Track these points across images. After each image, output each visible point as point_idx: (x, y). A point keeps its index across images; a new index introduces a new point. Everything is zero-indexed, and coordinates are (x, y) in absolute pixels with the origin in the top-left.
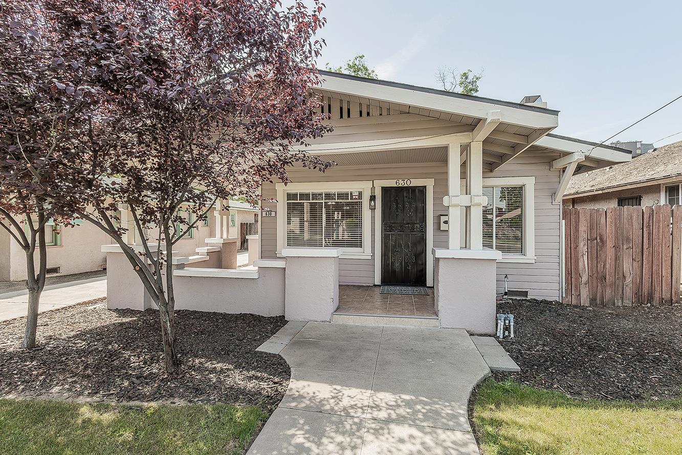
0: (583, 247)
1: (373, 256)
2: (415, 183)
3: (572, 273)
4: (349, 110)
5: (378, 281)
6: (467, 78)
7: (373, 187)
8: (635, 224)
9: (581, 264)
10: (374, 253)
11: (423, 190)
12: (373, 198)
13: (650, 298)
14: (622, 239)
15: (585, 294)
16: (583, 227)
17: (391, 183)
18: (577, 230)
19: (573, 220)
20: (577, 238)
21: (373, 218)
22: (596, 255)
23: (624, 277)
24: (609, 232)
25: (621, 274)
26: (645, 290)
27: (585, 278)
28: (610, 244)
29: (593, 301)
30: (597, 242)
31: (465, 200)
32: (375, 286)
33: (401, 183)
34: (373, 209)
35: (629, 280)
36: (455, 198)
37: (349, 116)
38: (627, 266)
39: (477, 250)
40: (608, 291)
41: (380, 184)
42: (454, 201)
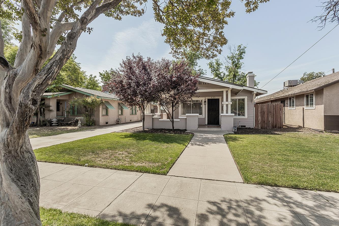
0: (259, 114)
1: (205, 117)
2: (216, 98)
3: (257, 121)
4: (201, 83)
5: (206, 123)
6: (240, 47)
7: (205, 99)
8: (272, 108)
9: (259, 118)
10: (205, 116)
11: (219, 99)
12: (205, 102)
13: (276, 127)
14: (269, 112)
15: (260, 126)
16: (259, 109)
17: (210, 98)
18: (258, 110)
19: (257, 107)
20: (258, 112)
21: (205, 107)
22: (262, 117)
23: (269, 122)
24: (265, 110)
25: (269, 121)
26: (274, 125)
27: (260, 122)
28: (266, 113)
29: (262, 128)
30: (263, 113)
31: (227, 103)
32: (206, 125)
33: (213, 98)
34: (205, 105)
35: (270, 122)
36: (225, 103)
37: (201, 84)
38: (270, 119)
39: (230, 114)
40: (265, 125)
41: (207, 98)
42: (224, 103)
